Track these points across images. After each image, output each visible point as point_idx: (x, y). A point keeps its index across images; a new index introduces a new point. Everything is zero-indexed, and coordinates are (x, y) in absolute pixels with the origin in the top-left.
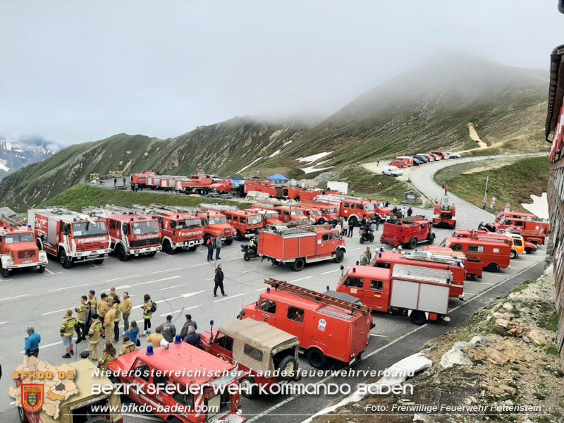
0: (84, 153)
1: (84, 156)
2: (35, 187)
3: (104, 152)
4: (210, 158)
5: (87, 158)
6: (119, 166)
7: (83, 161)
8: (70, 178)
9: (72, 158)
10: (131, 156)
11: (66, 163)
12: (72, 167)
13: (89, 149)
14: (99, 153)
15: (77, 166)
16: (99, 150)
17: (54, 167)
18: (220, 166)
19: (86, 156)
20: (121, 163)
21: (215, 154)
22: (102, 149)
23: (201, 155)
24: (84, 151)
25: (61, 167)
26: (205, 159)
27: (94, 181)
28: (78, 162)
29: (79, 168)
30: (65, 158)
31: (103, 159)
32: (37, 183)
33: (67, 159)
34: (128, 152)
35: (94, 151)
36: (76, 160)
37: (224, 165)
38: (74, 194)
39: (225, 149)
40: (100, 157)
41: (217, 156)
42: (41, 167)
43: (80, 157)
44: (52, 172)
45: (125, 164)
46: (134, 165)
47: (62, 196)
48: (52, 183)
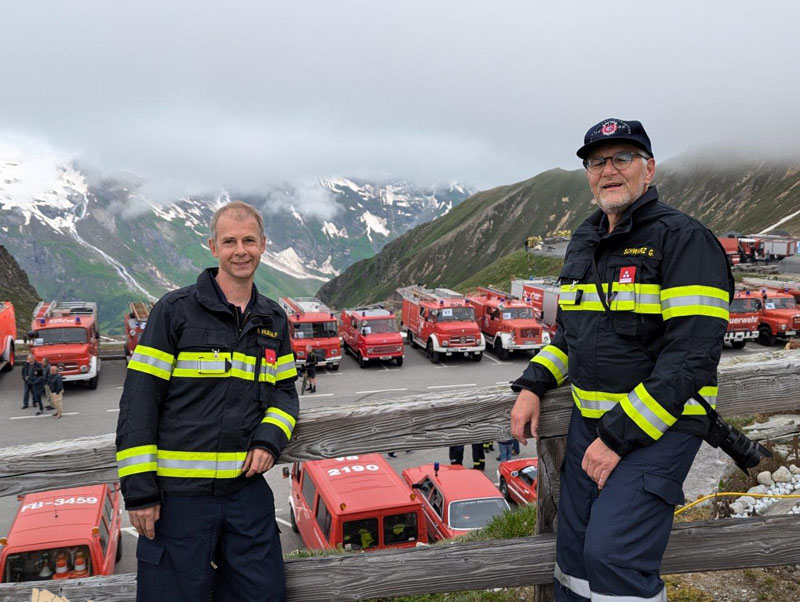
0: (496, 204)
1: (495, 209)
2: (426, 258)
3: (526, 200)
4: (712, 203)
5: (499, 213)
6: (549, 224)
7: (494, 217)
8: (474, 245)
9: (478, 213)
10: (569, 205)
11: (470, 222)
12: (478, 227)
13: (504, 196)
14: (519, 203)
15: (486, 225)
16: (519, 199)
17: (453, 228)
18: (731, 217)
19: (499, 208)
20: (552, 217)
21: (723, 195)
22: (523, 196)
23: (694, 199)
24: (496, 201)
25: (462, 227)
26: (701, 206)
27: (539, 247)
28: (487, 219)
29: (488, 229)
30: (467, 213)
31: (524, 213)
32: (430, 251)
33: (471, 215)
34: (565, 200)
35: (512, 199)
36: (484, 215)
37: (739, 215)
38: (512, 267)
39: (744, 184)
40: (519, 211)
41: (727, 199)
42: (434, 228)
43: (490, 211)
44: (450, 236)
45: (558, 219)
46: (572, 222)
47: (495, 269)
48: (449, 252)
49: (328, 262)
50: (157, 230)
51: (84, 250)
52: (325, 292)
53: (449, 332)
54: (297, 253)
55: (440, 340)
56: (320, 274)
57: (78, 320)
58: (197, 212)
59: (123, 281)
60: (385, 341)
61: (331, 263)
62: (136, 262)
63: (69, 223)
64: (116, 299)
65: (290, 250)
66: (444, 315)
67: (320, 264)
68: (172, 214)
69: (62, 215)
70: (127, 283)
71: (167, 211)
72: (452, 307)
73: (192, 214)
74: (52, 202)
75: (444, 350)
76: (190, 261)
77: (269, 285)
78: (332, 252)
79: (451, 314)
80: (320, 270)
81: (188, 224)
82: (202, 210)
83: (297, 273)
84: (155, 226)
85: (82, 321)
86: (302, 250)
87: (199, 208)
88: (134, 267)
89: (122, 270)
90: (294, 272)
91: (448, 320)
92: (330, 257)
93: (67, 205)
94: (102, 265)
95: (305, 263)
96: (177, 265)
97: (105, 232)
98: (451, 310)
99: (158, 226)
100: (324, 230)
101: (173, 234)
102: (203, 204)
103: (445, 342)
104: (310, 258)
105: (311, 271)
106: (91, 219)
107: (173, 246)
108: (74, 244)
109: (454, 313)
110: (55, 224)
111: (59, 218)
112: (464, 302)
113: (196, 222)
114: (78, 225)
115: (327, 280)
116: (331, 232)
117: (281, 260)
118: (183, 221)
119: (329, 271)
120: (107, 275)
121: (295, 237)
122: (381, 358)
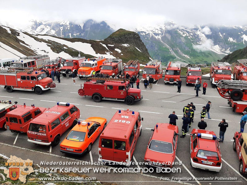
49: (229, 49)
50: (181, 39)
51: (162, 44)
52: (225, 58)
53: (218, 78)
54: (219, 47)
55: (215, 80)
56: (225, 53)
57: (111, 64)
58: (192, 34)
59: (171, 52)
60: (194, 78)
61: (230, 50)
62: (174, 47)
63: (160, 37)
64: (168, 57)
65: (217, 45)
66: (219, 72)
67: (226, 50)
68: (185, 35)
69: (159, 35)
70: (172, 53)
71: (184, 34)
72: (223, 69)
73: (190, 35)
74: (157, 32)
75: (215, 84)
76: (188, 48)
77: (209, 55)
78: (230, 47)
79: (221, 72)
80: (226, 52)
81: (189, 37)
82: (193, 34)
83: (218, 52)
84: (180, 38)
85: (112, 64)
86: (221, 46)
87: (193, 33)
88: (174, 49)
89: (171, 49)
90: (217, 52)
91: (220, 74)
92: (229, 48)
93: (160, 32)
94: (166, 48)
95: (221, 49)
96: (185, 49)
97: (168, 39)
98: (221, 70)
99: (181, 38)
100: (229, 40)
101: (185, 40)
102: (194, 32)
103: (216, 81)
104: (223, 48)
105: (223, 52)
106: (165, 36)
107: (184, 43)
108: (160, 43)
109: (222, 71)
110: (157, 37)
111: (158, 36)
112: (228, 68)
113: (191, 37)
114: (162, 38)
115: (227, 55)
116: (231, 41)
117: (214, 48)
118: (188, 37)
119: (228, 52)
120: (167, 50)
121: (219, 42)
122: (192, 83)
